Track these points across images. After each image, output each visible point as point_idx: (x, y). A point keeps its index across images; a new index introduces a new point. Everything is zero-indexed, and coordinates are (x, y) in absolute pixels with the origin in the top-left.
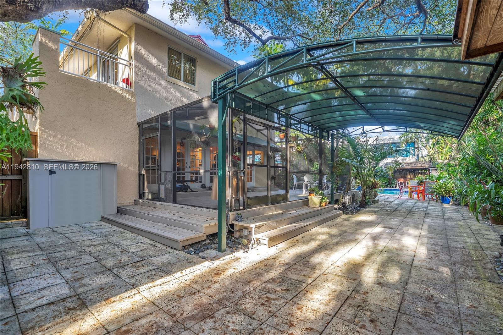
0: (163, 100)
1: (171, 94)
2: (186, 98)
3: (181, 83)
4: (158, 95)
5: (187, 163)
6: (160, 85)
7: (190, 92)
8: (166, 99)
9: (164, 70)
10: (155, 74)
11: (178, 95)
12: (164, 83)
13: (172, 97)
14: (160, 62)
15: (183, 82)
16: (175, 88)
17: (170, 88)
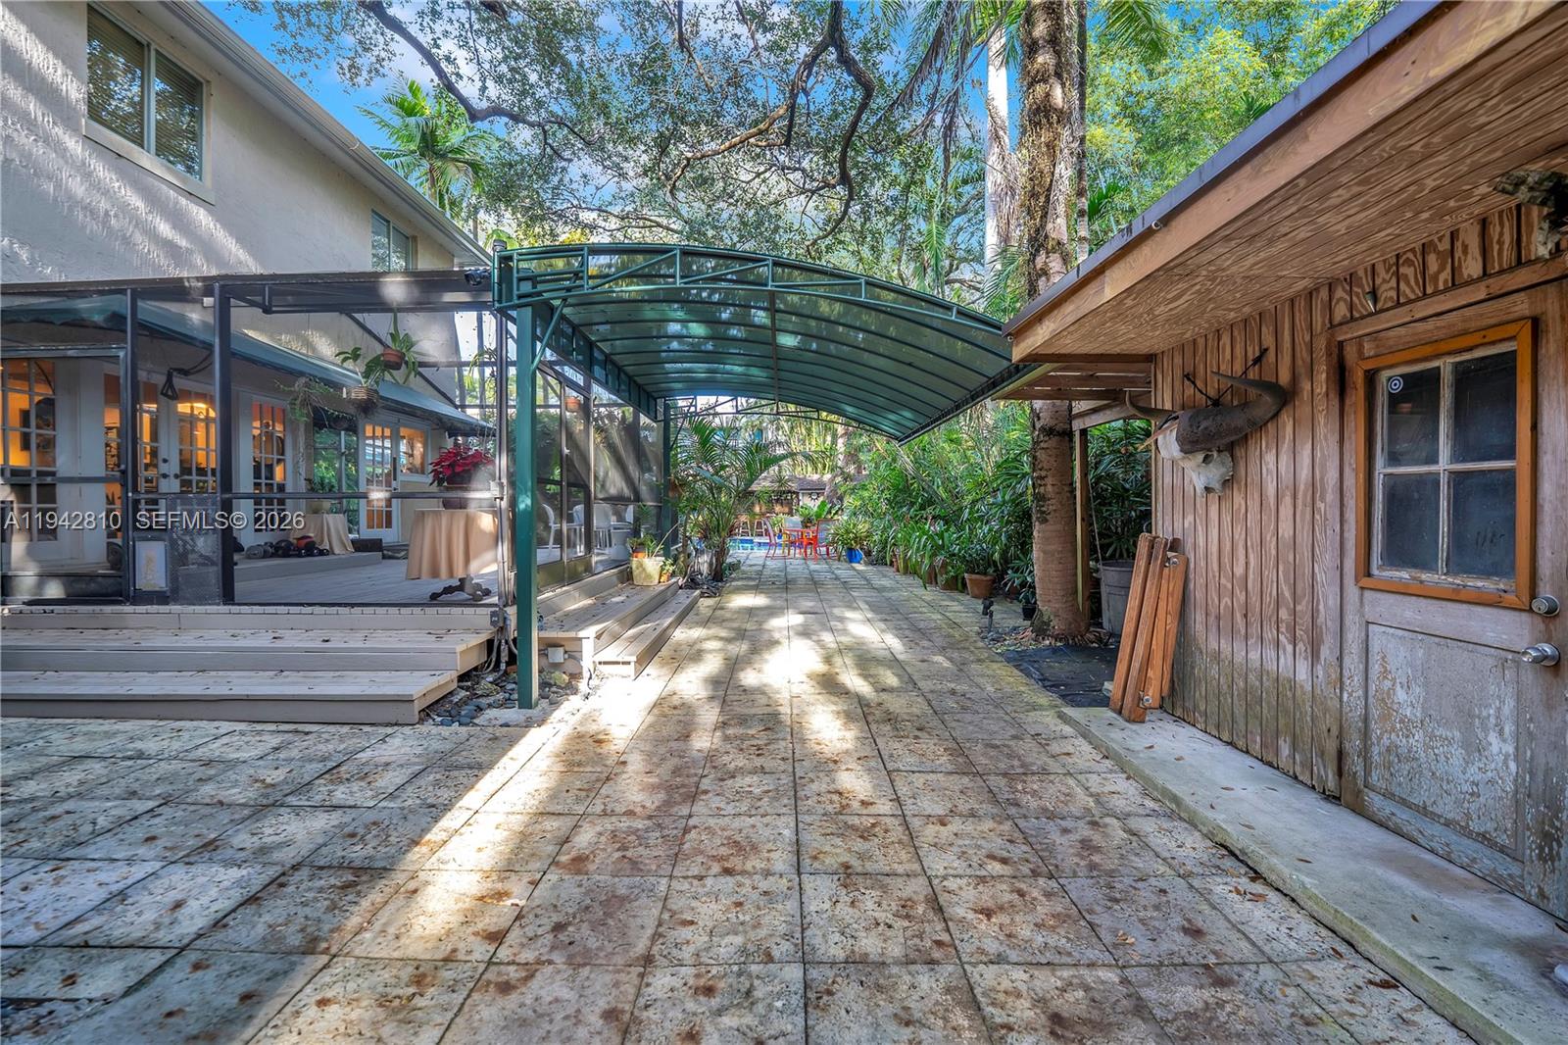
0: (70, 209)
1: (106, 192)
2: (167, 220)
3: (147, 159)
4: (49, 188)
5: (165, 461)
6: (61, 150)
7: (183, 201)
8: (84, 208)
9: (75, 91)
10: (31, 98)
11: (137, 202)
12: (74, 145)
13: (108, 207)
14: (56, 55)
15: (152, 155)
16: (123, 175)
17: (101, 170)
